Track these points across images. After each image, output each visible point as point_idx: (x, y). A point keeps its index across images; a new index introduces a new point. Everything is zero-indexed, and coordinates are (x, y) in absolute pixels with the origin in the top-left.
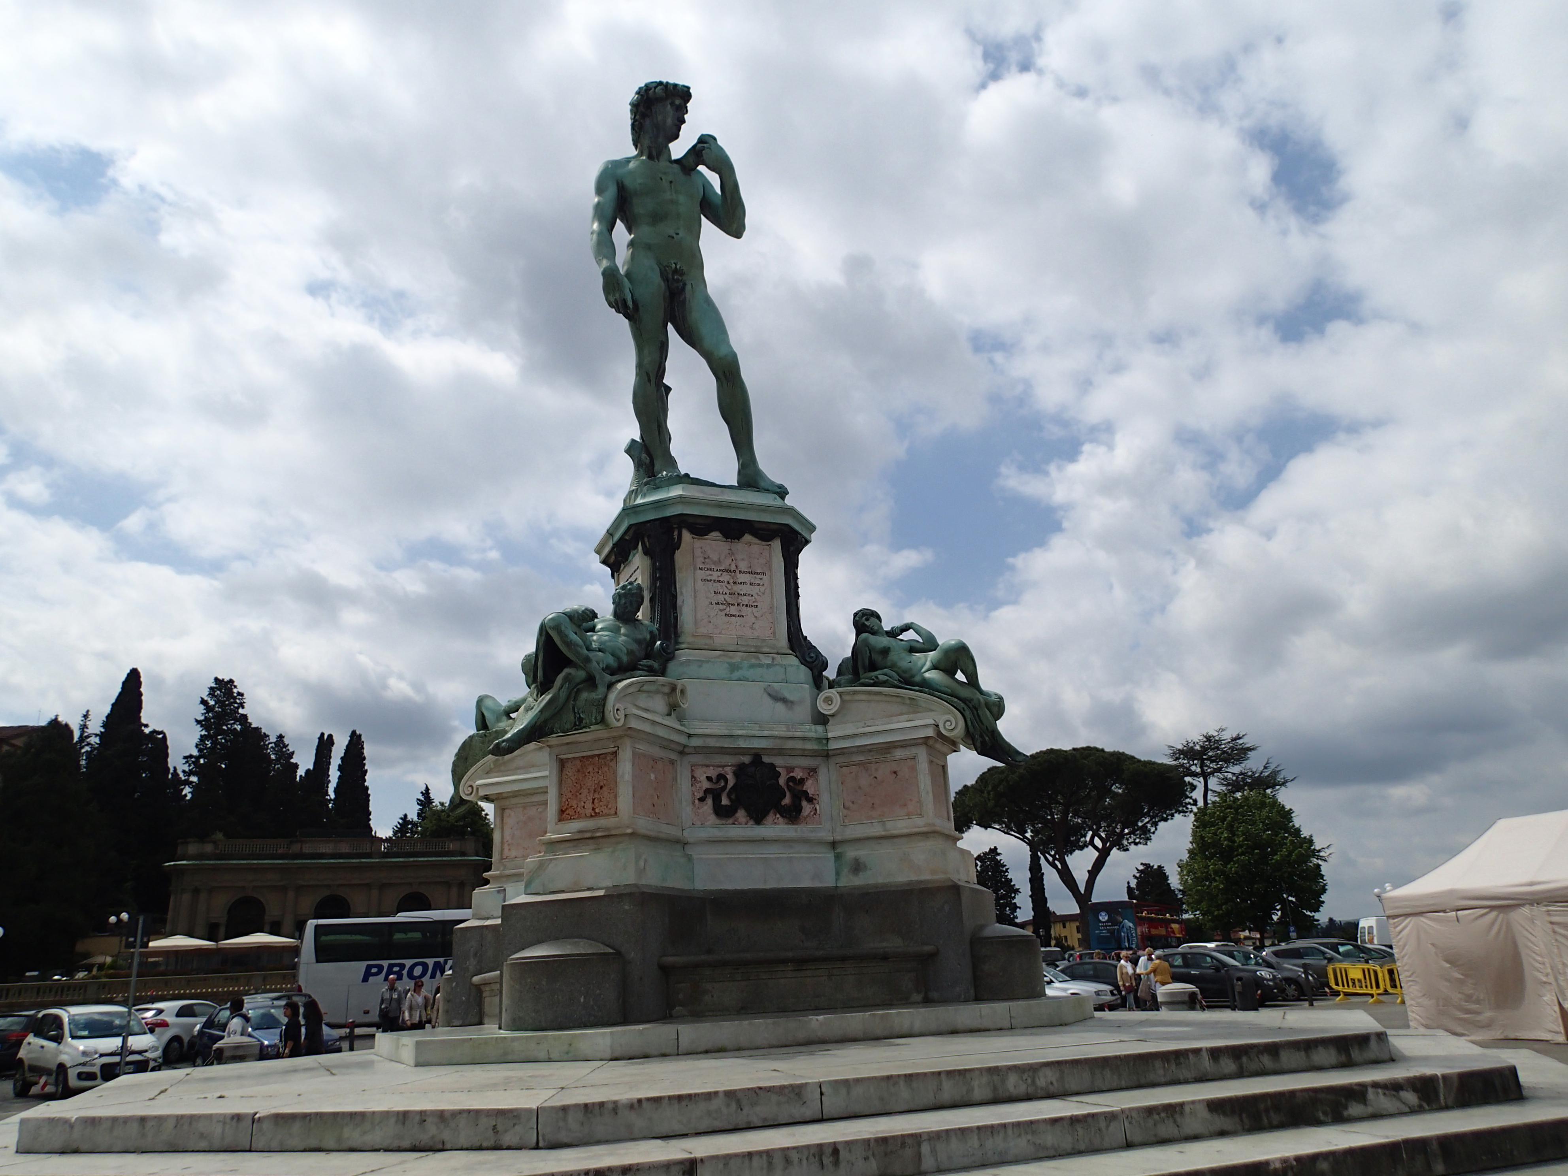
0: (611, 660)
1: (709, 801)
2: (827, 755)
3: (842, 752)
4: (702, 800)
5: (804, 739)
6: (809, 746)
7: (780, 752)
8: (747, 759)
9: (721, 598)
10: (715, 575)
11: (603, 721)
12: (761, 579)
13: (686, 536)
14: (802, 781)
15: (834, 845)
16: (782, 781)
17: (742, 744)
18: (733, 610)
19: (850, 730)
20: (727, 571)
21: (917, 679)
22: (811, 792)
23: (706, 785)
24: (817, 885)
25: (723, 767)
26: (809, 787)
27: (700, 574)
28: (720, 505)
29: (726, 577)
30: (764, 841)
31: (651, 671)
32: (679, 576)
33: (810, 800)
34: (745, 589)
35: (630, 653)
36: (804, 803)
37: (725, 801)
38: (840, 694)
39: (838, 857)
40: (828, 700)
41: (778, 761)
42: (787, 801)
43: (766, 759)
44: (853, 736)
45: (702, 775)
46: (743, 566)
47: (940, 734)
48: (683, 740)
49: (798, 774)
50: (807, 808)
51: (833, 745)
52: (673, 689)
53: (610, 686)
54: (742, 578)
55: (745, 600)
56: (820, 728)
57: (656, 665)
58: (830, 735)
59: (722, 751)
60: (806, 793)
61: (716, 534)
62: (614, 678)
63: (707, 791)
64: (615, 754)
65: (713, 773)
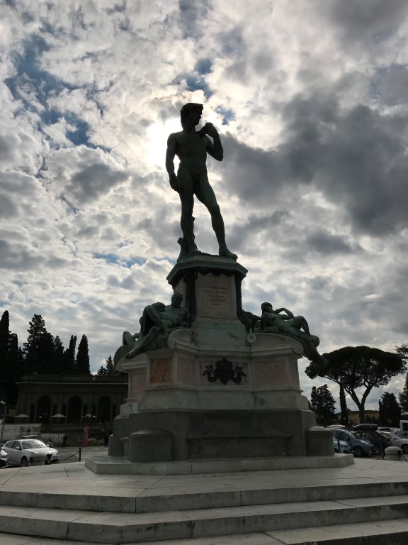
0: (170, 322)
1: (206, 376)
2: (251, 358)
3: (257, 357)
4: (204, 375)
5: (242, 352)
6: (244, 355)
7: (233, 357)
8: (221, 360)
9: (212, 298)
10: (210, 289)
11: (166, 346)
12: (227, 291)
13: (199, 275)
14: (241, 368)
15: (253, 393)
16: (234, 368)
17: (219, 354)
18: (216, 302)
19: (259, 349)
20: (214, 288)
21: (286, 330)
22: (245, 372)
23: (205, 369)
24: (247, 408)
25: (212, 362)
27: (204, 289)
28: (212, 263)
29: (214, 290)
30: (227, 391)
31: (185, 327)
32: (197, 290)
33: (245, 376)
34: (220, 295)
35: (177, 319)
36: (242, 377)
37: (212, 376)
38: (256, 335)
39: (255, 398)
40: (252, 337)
41: (233, 361)
42: (236, 376)
43: (228, 360)
44: (261, 352)
45: (204, 365)
46: (220, 286)
47: (294, 352)
48: (197, 352)
49: (240, 365)
50: (243, 378)
51: (253, 355)
52: (194, 333)
53: (169, 333)
54: (220, 290)
55: (220, 299)
56: (248, 348)
57: (187, 324)
58: (252, 351)
59: (211, 356)
60: (243, 373)
61: (210, 274)
62: (171, 330)
63: (206, 372)
64: (171, 358)
65: (208, 364)
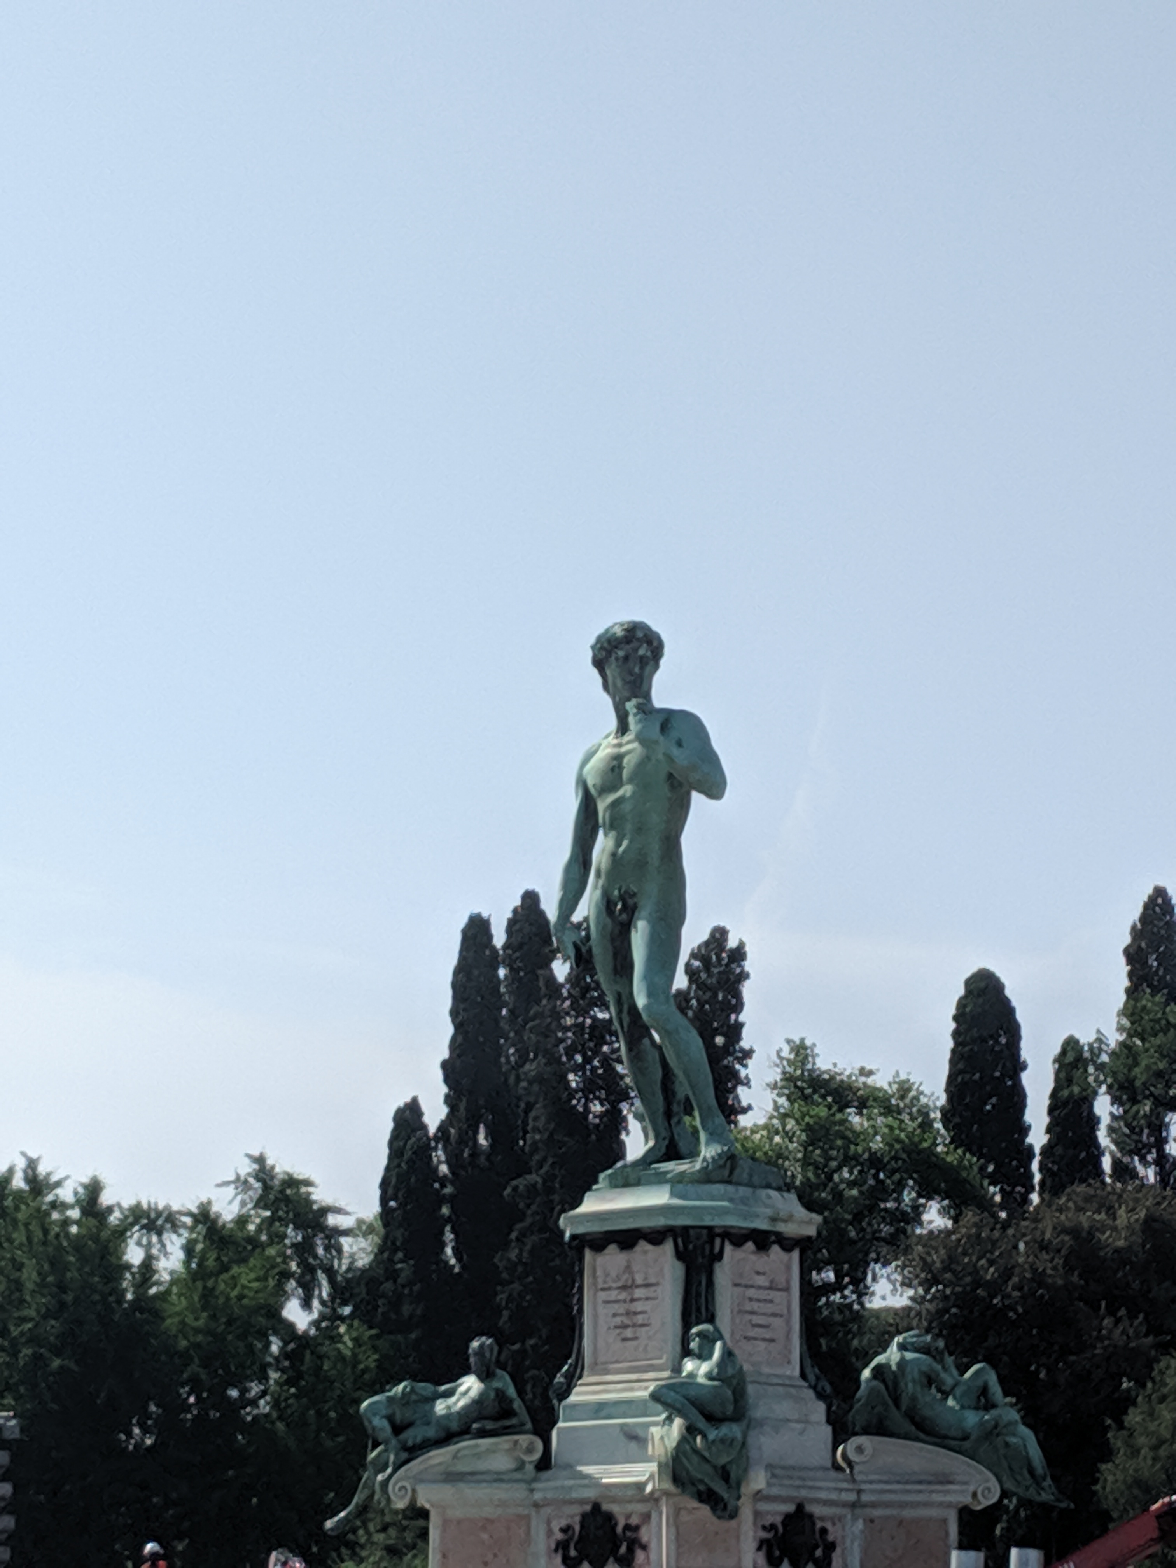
1: (560, 1552)
4: (555, 1551)
7: (614, 1500)
8: (588, 1508)
9: (618, 1320)
10: (613, 1295)
12: (655, 1291)
14: (637, 1528)
16: (619, 1529)
18: (629, 1333)
20: (624, 1288)
22: (644, 1539)
23: (559, 1536)
25: (572, 1517)
26: (644, 1535)
27: (602, 1295)
29: (623, 1295)
33: (644, 1548)
34: (638, 1306)
36: (638, 1552)
37: (573, 1553)
41: (615, 1508)
42: (623, 1549)
43: (605, 1507)
45: (556, 1526)
46: (639, 1280)
49: (634, 1521)
50: (639, 1556)
54: (639, 1293)
55: (640, 1319)
60: (639, 1541)
61: (614, 1247)
63: (558, 1542)
65: (563, 1523)
